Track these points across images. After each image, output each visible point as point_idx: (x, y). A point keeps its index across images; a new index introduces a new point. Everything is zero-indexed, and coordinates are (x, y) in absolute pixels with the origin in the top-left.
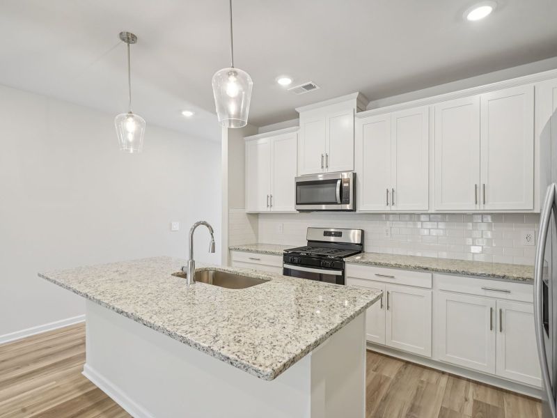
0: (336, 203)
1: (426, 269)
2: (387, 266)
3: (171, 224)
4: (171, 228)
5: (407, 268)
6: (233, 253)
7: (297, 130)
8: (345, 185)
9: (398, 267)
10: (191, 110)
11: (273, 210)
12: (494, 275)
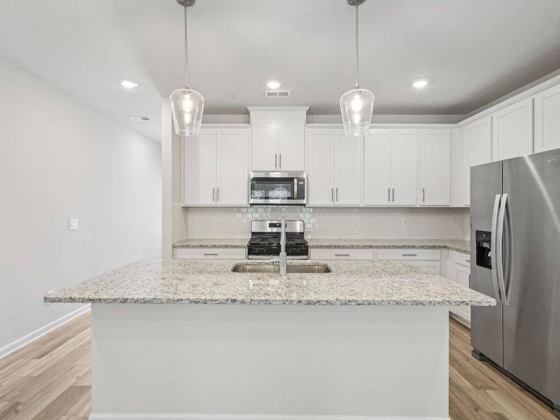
0: (293, 198)
1: (371, 246)
2: (343, 247)
3: (69, 221)
4: (69, 227)
5: (358, 247)
6: (178, 250)
7: (247, 128)
8: (302, 183)
9: (352, 247)
10: (134, 82)
11: (219, 203)
12: (408, 246)
